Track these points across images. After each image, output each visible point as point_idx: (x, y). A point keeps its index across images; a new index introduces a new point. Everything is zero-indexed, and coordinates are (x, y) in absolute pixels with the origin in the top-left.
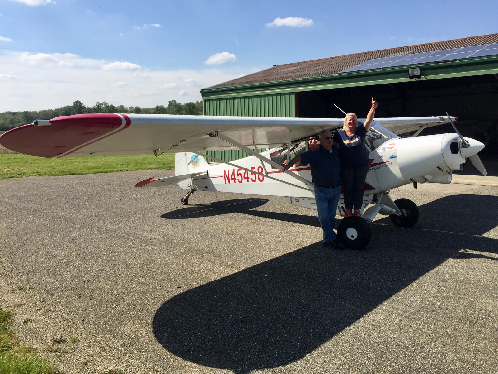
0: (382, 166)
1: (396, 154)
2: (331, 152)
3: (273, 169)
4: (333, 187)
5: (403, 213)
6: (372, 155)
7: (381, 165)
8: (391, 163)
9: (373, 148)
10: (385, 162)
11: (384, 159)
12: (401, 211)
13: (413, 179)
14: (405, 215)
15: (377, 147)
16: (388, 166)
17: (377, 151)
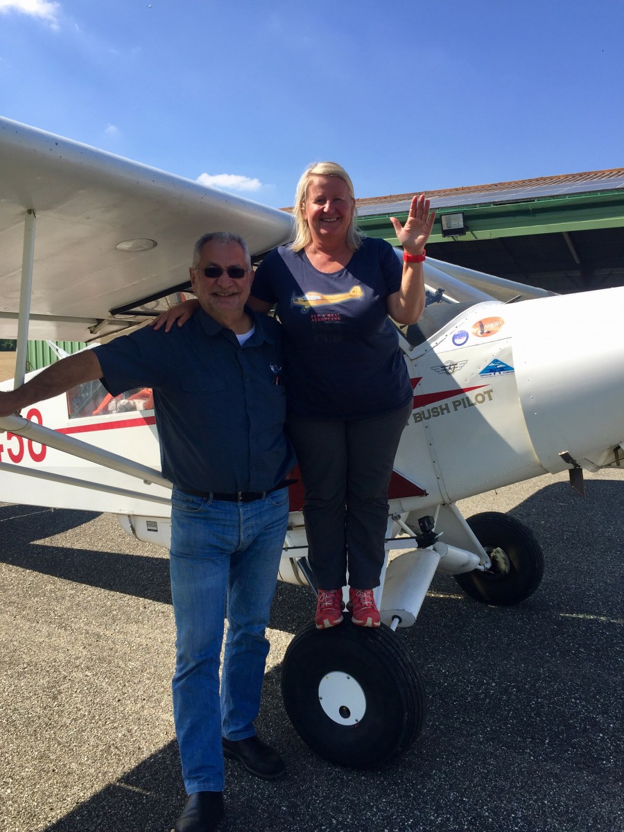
0: (451, 407)
1: (510, 355)
2: (242, 338)
3: (72, 420)
4: (249, 497)
5: (494, 561)
6: (414, 362)
7: (449, 401)
8: (489, 392)
9: (417, 337)
10: (461, 391)
11: (461, 378)
12: (489, 553)
13: (573, 455)
14: (503, 566)
15: (433, 330)
16: (478, 406)
17: (432, 345)
